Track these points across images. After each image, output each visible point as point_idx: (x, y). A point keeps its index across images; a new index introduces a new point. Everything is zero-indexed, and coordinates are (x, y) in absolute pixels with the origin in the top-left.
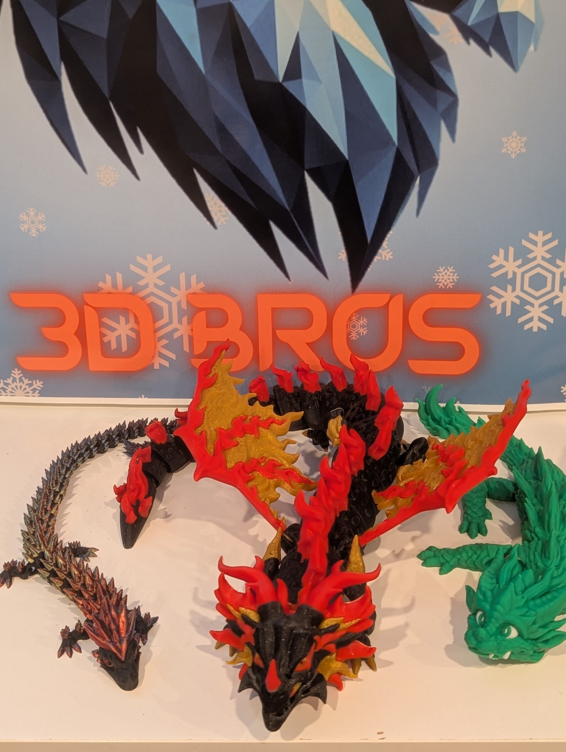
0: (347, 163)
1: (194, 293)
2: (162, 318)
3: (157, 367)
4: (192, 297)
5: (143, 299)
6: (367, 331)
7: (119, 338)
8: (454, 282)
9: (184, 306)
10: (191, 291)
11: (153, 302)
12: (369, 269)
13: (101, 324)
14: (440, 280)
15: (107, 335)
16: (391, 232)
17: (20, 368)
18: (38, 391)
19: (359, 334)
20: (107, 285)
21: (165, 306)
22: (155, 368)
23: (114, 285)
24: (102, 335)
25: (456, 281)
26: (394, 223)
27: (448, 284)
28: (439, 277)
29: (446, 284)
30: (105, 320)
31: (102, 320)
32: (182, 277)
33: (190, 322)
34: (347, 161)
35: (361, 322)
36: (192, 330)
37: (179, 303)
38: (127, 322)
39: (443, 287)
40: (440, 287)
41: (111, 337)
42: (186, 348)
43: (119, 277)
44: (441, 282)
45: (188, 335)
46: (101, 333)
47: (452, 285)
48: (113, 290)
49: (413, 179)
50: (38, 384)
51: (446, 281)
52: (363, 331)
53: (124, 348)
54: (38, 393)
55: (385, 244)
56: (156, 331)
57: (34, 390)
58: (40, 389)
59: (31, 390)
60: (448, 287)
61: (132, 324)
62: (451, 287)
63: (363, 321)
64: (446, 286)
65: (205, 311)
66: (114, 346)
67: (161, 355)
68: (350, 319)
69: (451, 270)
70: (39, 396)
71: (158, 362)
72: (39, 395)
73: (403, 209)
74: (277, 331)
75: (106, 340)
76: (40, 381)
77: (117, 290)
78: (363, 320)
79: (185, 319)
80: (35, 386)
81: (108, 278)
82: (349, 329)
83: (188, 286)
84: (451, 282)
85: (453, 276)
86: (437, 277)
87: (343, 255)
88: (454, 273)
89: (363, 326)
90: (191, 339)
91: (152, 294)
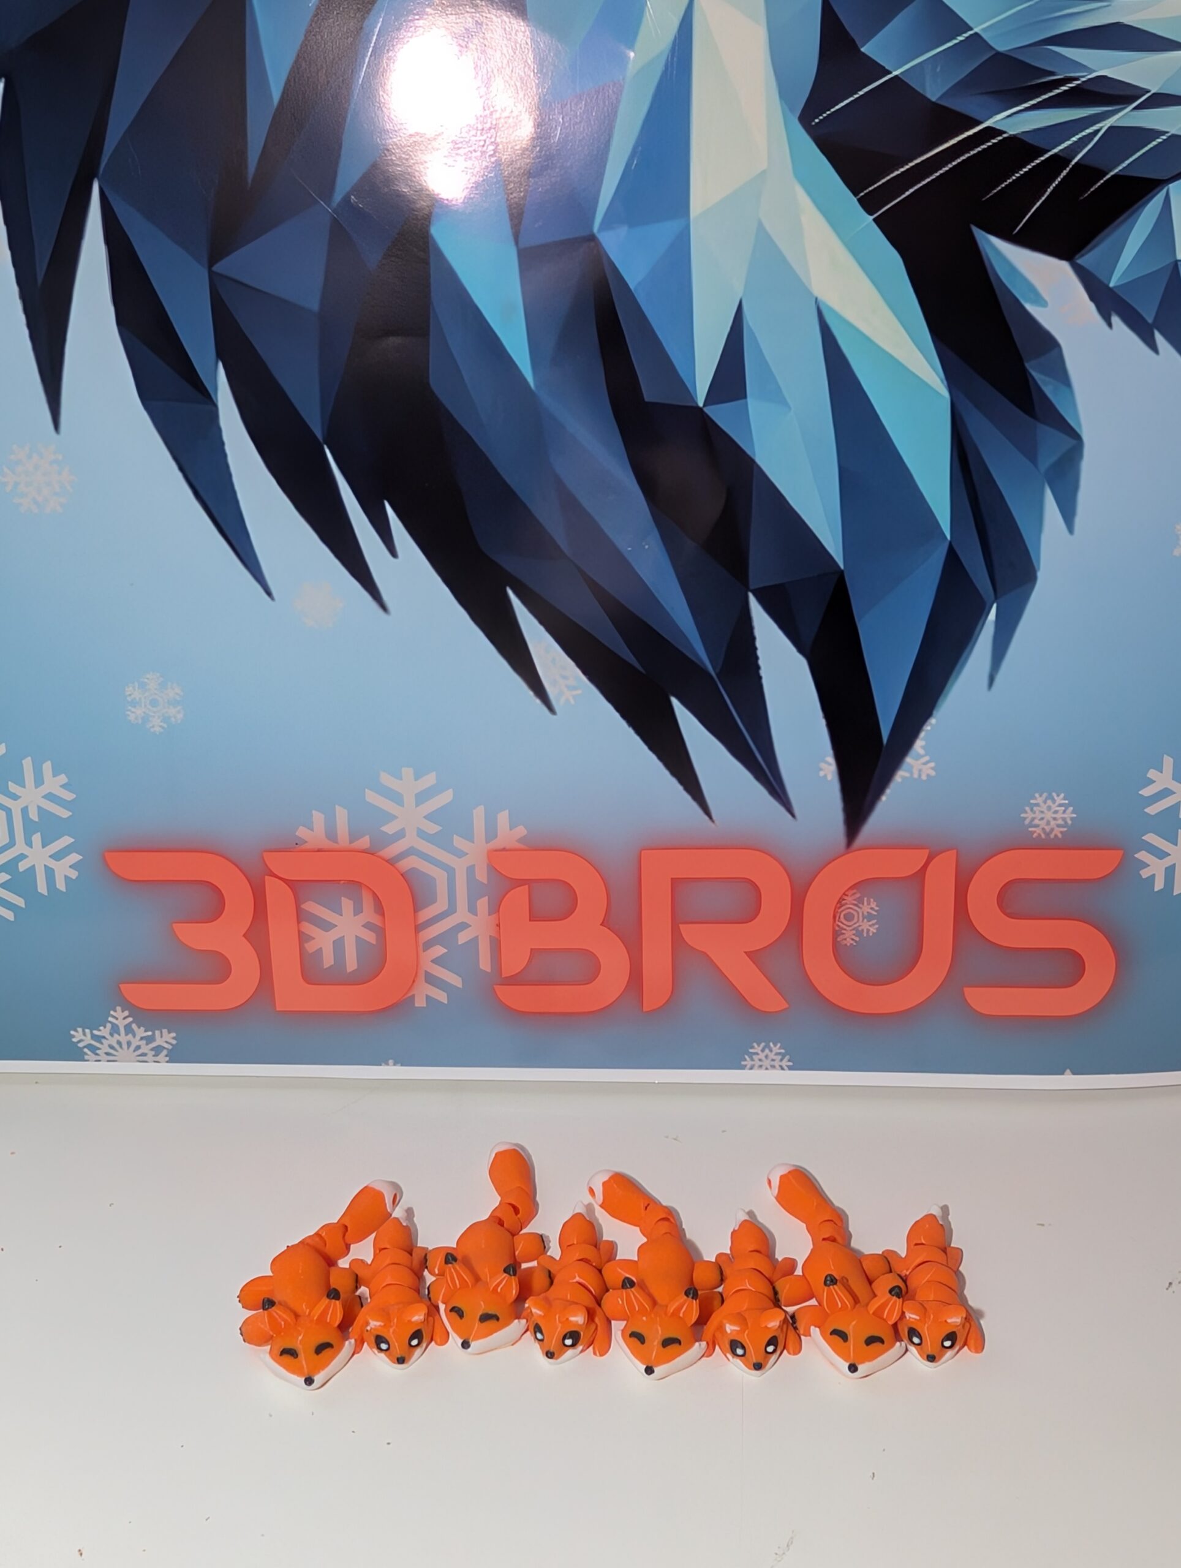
0: (841, 574)
1: (504, 850)
2: (434, 901)
3: (420, 1002)
4: (497, 856)
5: (391, 862)
6: (877, 926)
7: (339, 944)
8: (1066, 825)
9: (482, 876)
10: (497, 844)
11: (413, 868)
12: (884, 798)
13: (300, 916)
14: (1036, 822)
15: (314, 939)
16: (933, 721)
17: (127, 1005)
18: (165, 1052)
19: (859, 933)
20: (314, 832)
21: (440, 876)
22: (417, 1005)
23: (331, 834)
24: (303, 938)
25: (1070, 822)
26: (940, 702)
27: (1052, 830)
28: (1033, 816)
29: (1048, 829)
30: (311, 907)
31: (303, 906)
32: (479, 814)
33: (495, 908)
34: (842, 572)
35: (866, 909)
36: (498, 925)
37: (471, 870)
38: (358, 911)
39: (1043, 836)
40: (1035, 835)
41: (323, 942)
42: (485, 963)
43: (342, 816)
44: (1037, 826)
45: (490, 936)
46: (300, 934)
47: (1061, 832)
48: (327, 844)
49: (983, 612)
50: (166, 1038)
51: (1048, 823)
52: (870, 928)
53: (351, 964)
54: (166, 1056)
55: (919, 745)
56: (418, 928)
57: (158, 1050)
58: (170, 1047)
59: (152, 1050)
60: (1052, 836)
61: (369, 914)
62: (1060, 835)
63: (870, 906)
64: (1048, 834)
65: (527, 886)
66: (328, 960)
67: (431, 979)
68: (840, 902)
69: (1060, 800)
70: (167, 1062)
71: (423, 994)
72: (167, 1059)
73: (959, 673)
74: (683, 927)
75: (311, 947)
76: (169, 1032)
77: (337, 843)
78: (869, 904)
79: (483, 904)
80: (159, 1041)
81: (318, 818)
82: (837, 923)
83: (491, 832)
84: (1058, 826)
85: (1064, 812)
86: (1030, 815)
87: (829, 768)
88: (1066, 806)
89: (870, 917)
90: (496, 945)
91: (410, 852)
